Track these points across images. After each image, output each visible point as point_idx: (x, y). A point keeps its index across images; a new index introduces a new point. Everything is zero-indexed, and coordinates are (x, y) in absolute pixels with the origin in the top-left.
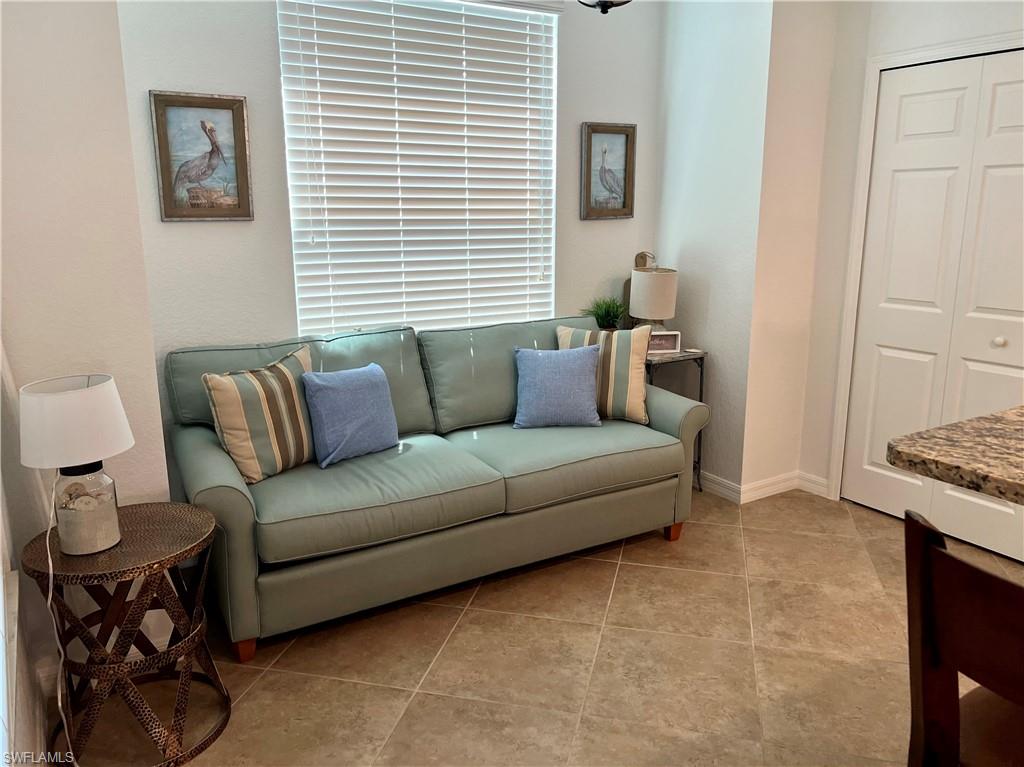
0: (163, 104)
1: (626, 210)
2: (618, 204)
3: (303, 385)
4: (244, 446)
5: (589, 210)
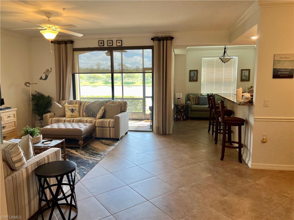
0: (190, 71)
1: (249, 80)
3: (198, 97)
4: (192, 102)
5: (242, 80)
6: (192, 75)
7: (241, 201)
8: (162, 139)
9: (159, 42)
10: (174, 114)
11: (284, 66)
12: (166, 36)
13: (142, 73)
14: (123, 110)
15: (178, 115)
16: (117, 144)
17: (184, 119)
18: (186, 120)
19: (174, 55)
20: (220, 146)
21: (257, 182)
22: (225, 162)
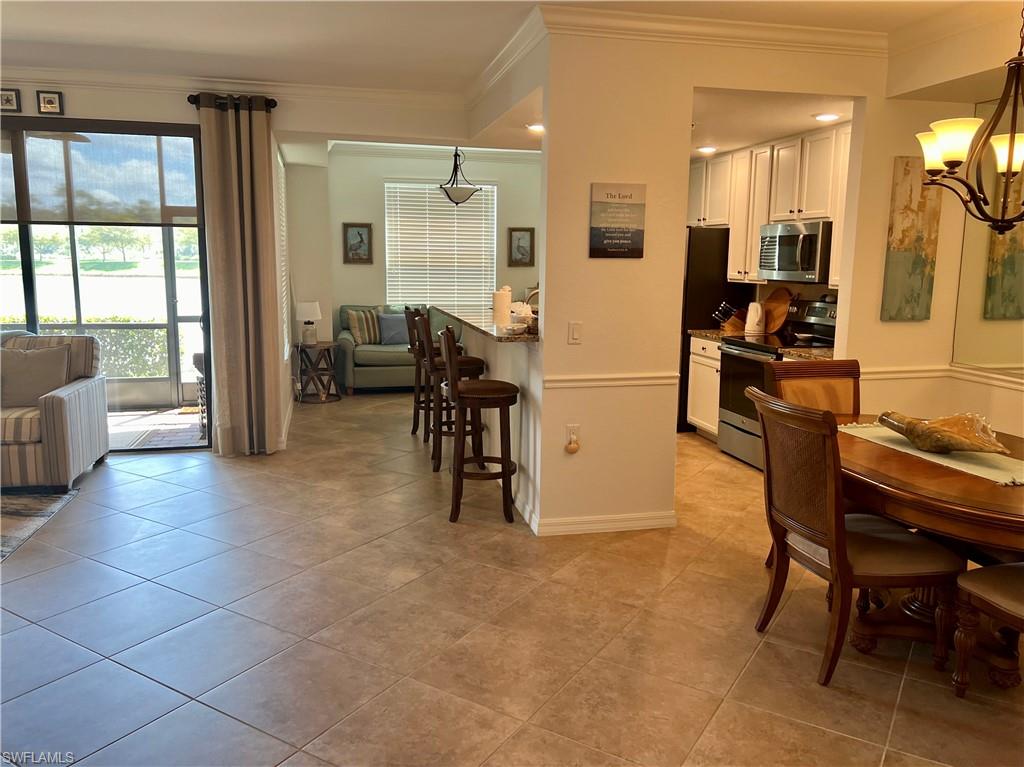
0: (346, 226)
1: (532, 263)
2: (528, 260)
3: (378, 317)
4: (358, 334)
5: (513, 263)
6: (354, 240)
7: (508, 641)
8: (249, 471)
9: (220, 111)
10: (293, 379)
11: (617, 222)
12: (249, 95)
13: (160, 228)
14: (82, 373)
15: (307, 383)
16: (56, 507)
17: (332, 395)
18: (337, 397)
19: (281, 164)
20: (447, 478)
21: (555, 576)
22: (464, 526)
